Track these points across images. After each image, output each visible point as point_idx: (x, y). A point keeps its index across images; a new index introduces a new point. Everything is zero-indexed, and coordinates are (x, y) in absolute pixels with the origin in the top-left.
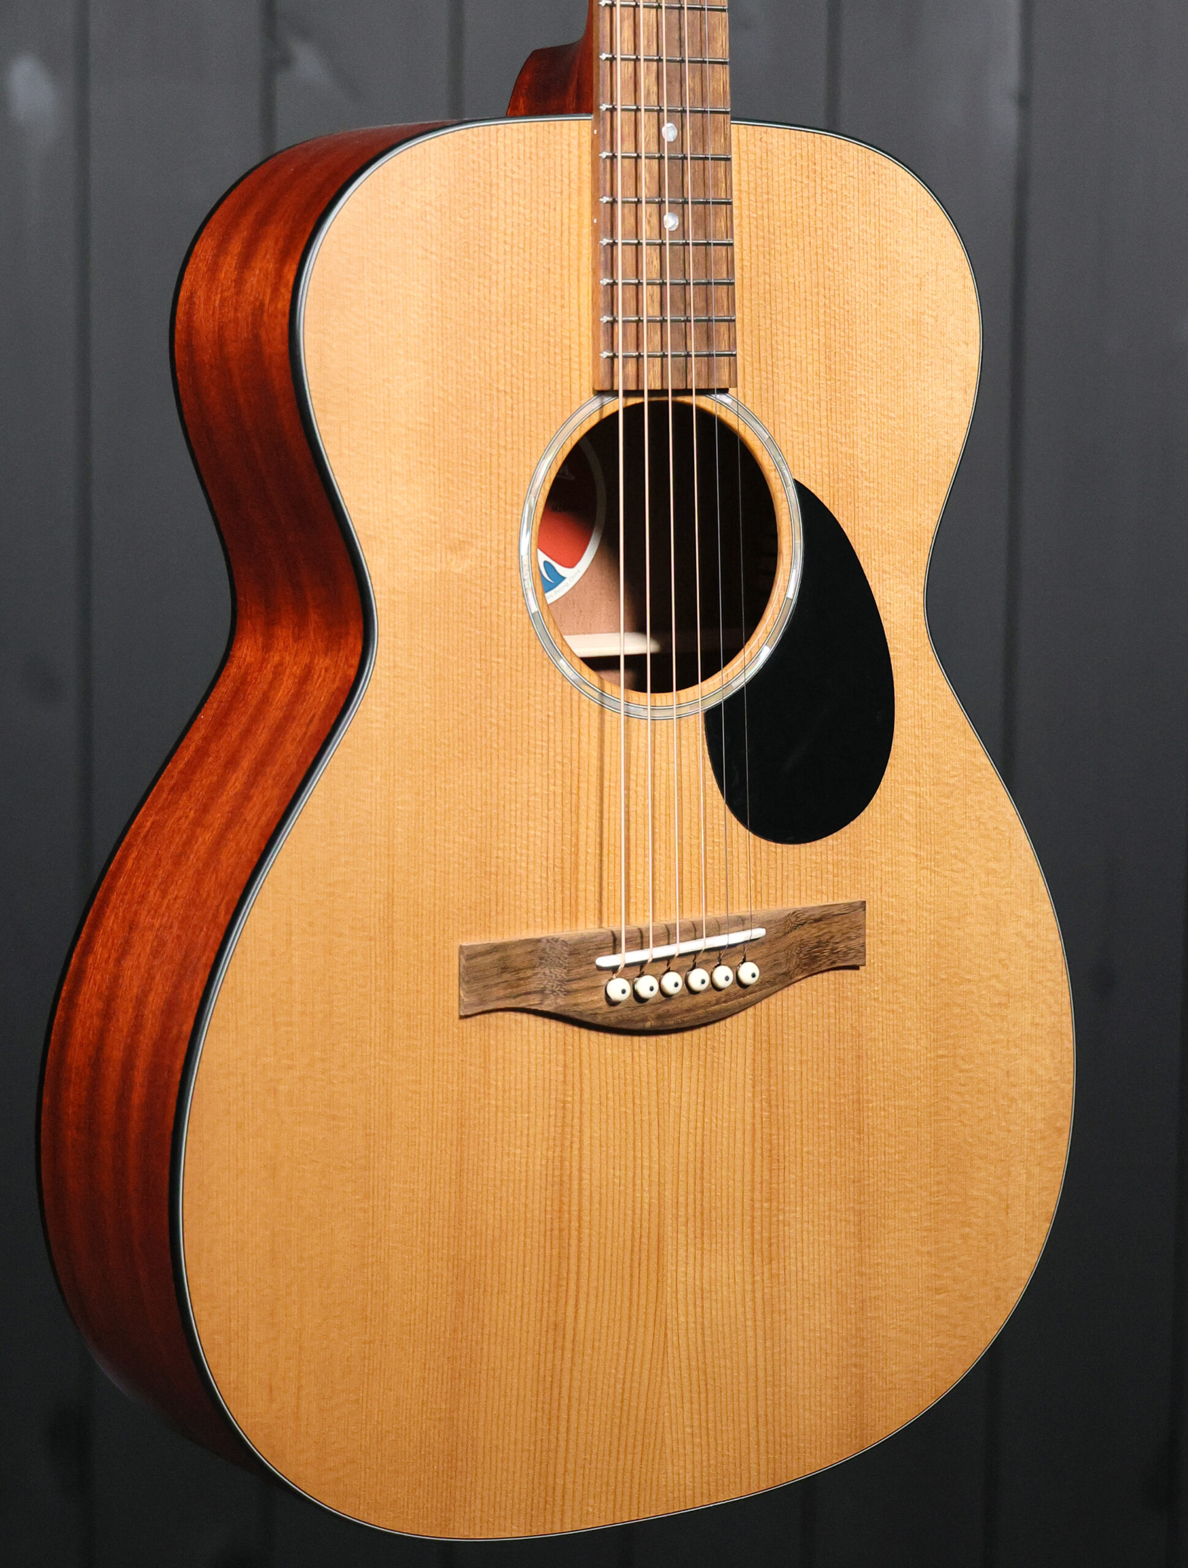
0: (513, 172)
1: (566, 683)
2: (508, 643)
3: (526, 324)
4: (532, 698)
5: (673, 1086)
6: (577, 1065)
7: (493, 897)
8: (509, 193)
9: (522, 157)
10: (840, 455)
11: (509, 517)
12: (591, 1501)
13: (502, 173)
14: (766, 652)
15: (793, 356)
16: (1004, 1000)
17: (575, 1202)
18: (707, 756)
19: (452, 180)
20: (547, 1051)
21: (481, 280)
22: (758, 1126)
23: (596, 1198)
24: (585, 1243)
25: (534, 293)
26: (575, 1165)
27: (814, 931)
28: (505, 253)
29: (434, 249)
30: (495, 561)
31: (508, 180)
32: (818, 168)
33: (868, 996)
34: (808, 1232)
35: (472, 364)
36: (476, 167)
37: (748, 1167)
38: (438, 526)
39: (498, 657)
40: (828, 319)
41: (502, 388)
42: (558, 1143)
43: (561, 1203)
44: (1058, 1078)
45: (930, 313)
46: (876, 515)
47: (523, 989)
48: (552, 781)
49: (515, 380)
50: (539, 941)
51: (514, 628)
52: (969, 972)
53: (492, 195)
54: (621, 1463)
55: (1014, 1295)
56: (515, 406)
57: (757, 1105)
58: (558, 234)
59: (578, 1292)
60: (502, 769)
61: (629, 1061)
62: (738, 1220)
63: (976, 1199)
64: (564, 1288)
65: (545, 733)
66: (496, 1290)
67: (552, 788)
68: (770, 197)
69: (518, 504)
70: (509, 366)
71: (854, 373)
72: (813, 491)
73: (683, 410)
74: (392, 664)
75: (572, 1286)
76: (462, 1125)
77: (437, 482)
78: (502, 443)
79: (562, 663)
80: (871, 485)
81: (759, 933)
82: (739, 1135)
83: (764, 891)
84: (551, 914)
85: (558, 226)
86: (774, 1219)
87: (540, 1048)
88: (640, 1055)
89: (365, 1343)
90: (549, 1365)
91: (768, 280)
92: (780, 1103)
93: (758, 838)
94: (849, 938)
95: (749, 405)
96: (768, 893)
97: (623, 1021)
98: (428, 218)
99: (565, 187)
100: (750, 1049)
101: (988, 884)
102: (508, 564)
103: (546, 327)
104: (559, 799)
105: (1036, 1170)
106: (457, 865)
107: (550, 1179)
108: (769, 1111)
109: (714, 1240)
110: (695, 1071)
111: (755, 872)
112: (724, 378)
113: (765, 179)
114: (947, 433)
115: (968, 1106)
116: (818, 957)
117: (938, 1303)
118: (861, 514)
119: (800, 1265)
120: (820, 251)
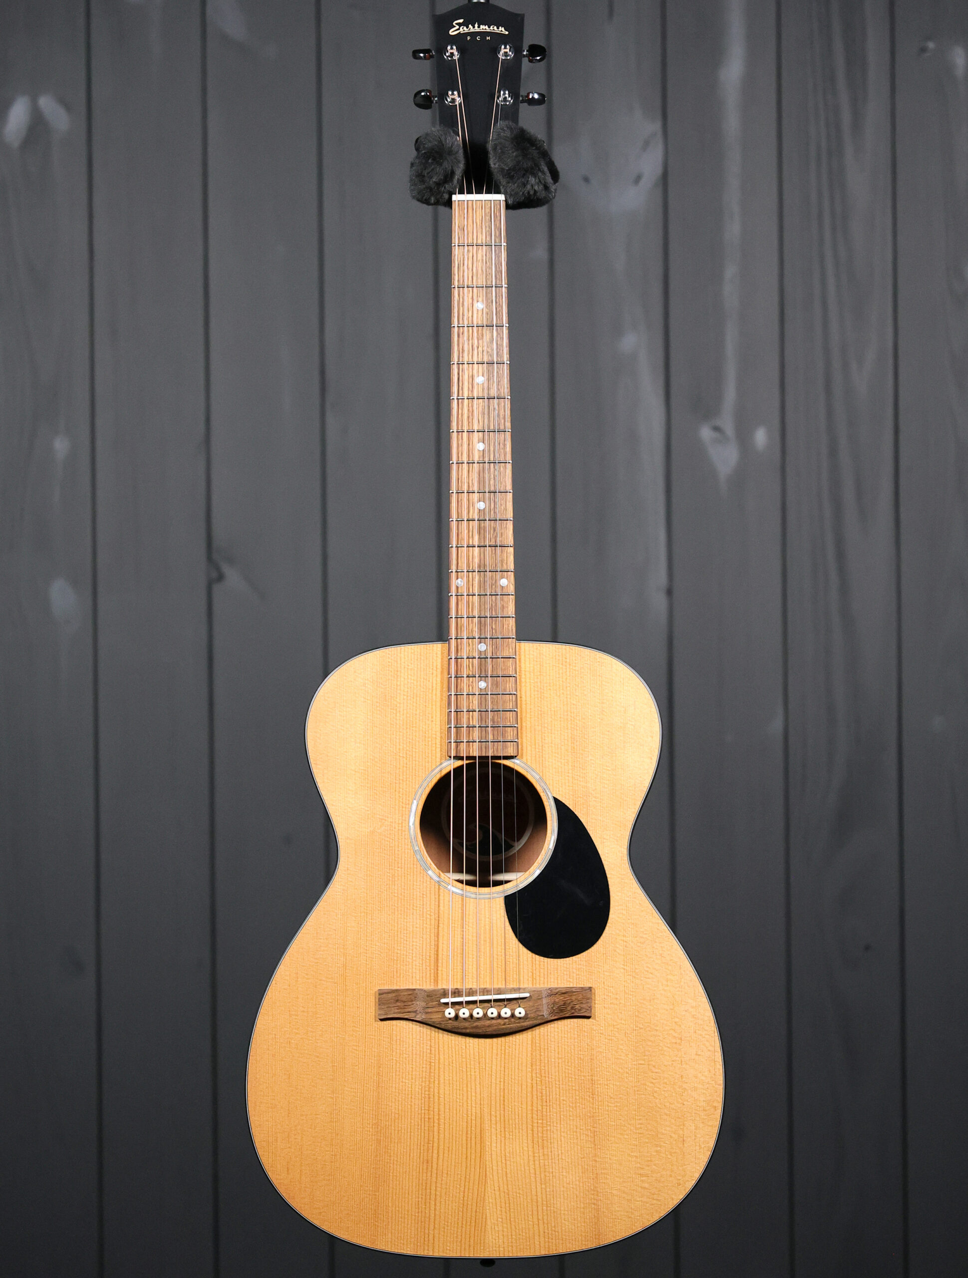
0: (408, 666)
1: (432, 881)
2: (403, 862)
3: (414, 729)
4: (415, 886)
5: (487, 1061)
6: (437, 1046)
7: (395, 970)
8: (406, 674)
9: (413, 659)
10: (579, 786)
11: (404, 809)
12: (449, 1244)
13: (403, 667)
14: (538, 872)
15: (554, 742)
16: (679, 1041)
17: (436, 1107)
18: (506, 916)
19: (379, 670)
20: (422, 1039)
21: (392, 711)
22: (535, 1085)
23: (447, 1107)
24: (442, 1126)
25: (418, 716)
26: (436, 1091)
27: (561, 998)
28: (404, 699)
29: (369, 698)
30: (397, 827)
31: (406, 669)
32: (568, 660)
33: (597, 1031)
34: (564, 1137)
35: (387, 745)
36: (390, 664)
37: (529, 1103)
38: (369, 812)
39: (398, 867)
40: (573, 726)
41: (401, 755)
42: (427, 1080)
43: (429, 1107)
44: (713, 1082)
45: (631, 723)
46: (599, 813)
47: (407, 1010)
48: (425, 922)
49: (408, 752)
50: (414, 990)
51: (406, 856)
52: (657, 1026)
53: (397, 676)
54: (464, 1229)
55: (690, 1185)
56: (408, 763)
57: (534, 1075)
58: (431, 691)
59: (438, 1147)
60: (400, 916)
61: (464, 1047)
62: (524, 1126)
63: (663, 1134)
64: (432, 1145)
65: (421, 902)
66: (396, 1141)
67: (425, 925)
68: (542, 673)
69: (409, 804)
70: (405, 746)
71: (587, 750)
72: (563, 802)
73: (497, 766)
74: (346, 869)
75: (436, 1145)
76: (380, 1067)
77: (369, 794)
78: (401, 778)
79: (430, 872)
80: (597, 800)
81: (527, 995)
82: (524, 1087)
83: (538, 978)
84: (424, 979)
85: (430, 687)
86: (545, 1129)
87: (418, 1037)
88: (469, 1046)
89: (333, 1155)
90: (425, 1178)
91: (540, 709)
92: (547, 1075)
93: (534, 955)
94: (582, 1003)
95: (529, 763)
96: (540, 980)
97: (455, 1028)
98: (366, 685)
99: (435, 672)
100: (530, 1049)
101: (667, 986)
102: (403, 829)
103: (424, 730)
104: (428, 930)
105: (701, 1125)
106: (377, 955)
107: (423, 1095)
108: (541, 1078)
109: (511, 1134)
110: (499, 1056)
111: (532, 970)
112: (510, 752)
113: (539, 666)
114: (640, 777)
115: (658, 1089)
116: (564, 1010)
117: (642, 1181)
118: (591, 813)
119: (560, 1152)
120: (569, 696)
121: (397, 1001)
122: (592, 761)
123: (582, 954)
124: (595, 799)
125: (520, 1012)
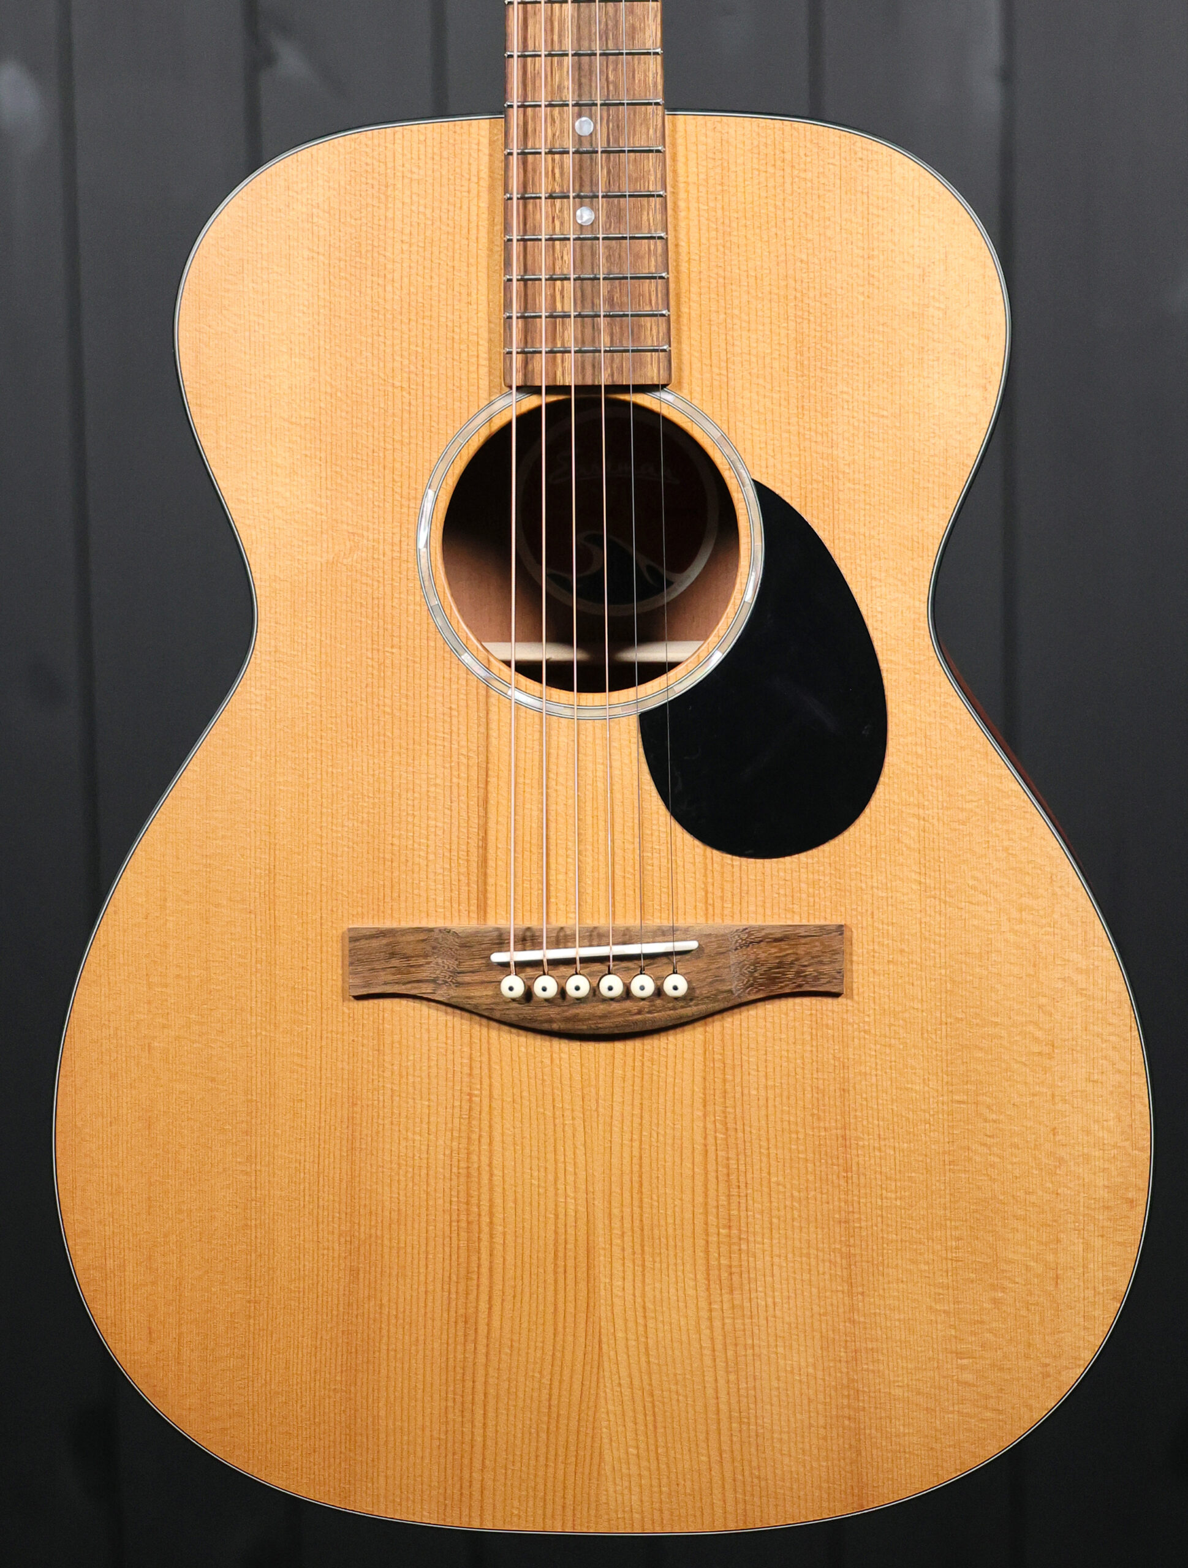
0: (412, 172)
1: (471, 677)
2: (404, 635)
3: (426, 321)
4: (431, 690)
5: (601, 1093)
6: (485, 1059)
7: (388, 884)
8: (408, 193)
9: (422, 157)
10: (815, 455)
11: (405, 510)
12: (516, 1503)
13: (399, 174)
14: (717, 658)
15: (754, 352)
16: (1047, 1049)
17: (485, 1197)
18: (643, 759)
19: (342, 183)
20: (450, 1042)
21: (375, 279)
22: (711, 1149)
23: (510, 1197)
24: (499, 1239)
25: (435, 291)
26: (485, 1160)
27: (773, 950)
28: (402, 252)
29: (321, 250)
30: (389, 553)
31: (406, 181)
32: (788, 156)
33: (855, 1026)
34: (781, 1267)
35: (364, 361)
36: (369, 168)
37: (699, 1189)
38: (324, 517)
39: (392, 647)
40: (799, 313)
41: (398, 384)
42: (464, 1134)
43: (469, 1195)
44: (1127, 1144)
45: (937, 305)
46: (862, 519)
47: (411, 977)
48: (455, 773)
49: (413, 376)
50: (431, 930)
51: (411, 620)
52: (997, 1015)
53: (387, 197)
54: (551, 1470)
55: (1072, 1375)
56: (413, 402)
57: (710, 1126)
58: (465, 231)
59: (491, 1287)
60: (397, 758)
61: (547, 1061)
62: (688, 1243)
63: (1010, 1262)
64: (475, 1282)
65: (447, 726)
66: (394, 1273)
67: (455, 780)
68: (726, 188)
69: (416, 498)
70: (406, 362)
71: (834, 369)
72: (777, 492)
73: (619, 409)
74: (273, 649)
75: (485, 1280)
76: (354, 1104)
77: (323, 474)
78: (397, 437)
79: (466, 658)
80: (857, 487)
81: (692, 945)
82: (687, 1153)
83: (718, 904)
84: (455, 906)
85: (465, 224)
86: (735, 1248)
87: (442, 1038)
88: (560, 1059)
89: (249, 1302)
90: (460, 1357)
91: (721, 272)
92: (739, 1127)
93: (709, 850)
94: (821, 963)
95: (695, 402)
96: (723, 907)
97: (525, 1019)
98: (315, 220)
99: (474, 186)
100: (699, 1066)
101: (1021, 921)
102: (404, 556)
103: (450, 324)
104: (464, 792)
105: (1098, 1242)
106: (346, 849)
107: (455, 1170)
108: (725, 1134)
109: (658, 1259)
110: (629, 1082)
111: (705, 884)
112: (652, 373)
113: (718, 170)
114: (960, 433)
115: (997, 1160)
116: (778, 978)
117: (962, 1368)
118: (842, 517)
119: (770, 1300)
120: (790, 242)
121: (393, 955)
122: (845, 396)
123: (821, 848)
124: (852, 486)
125: (676, 984)
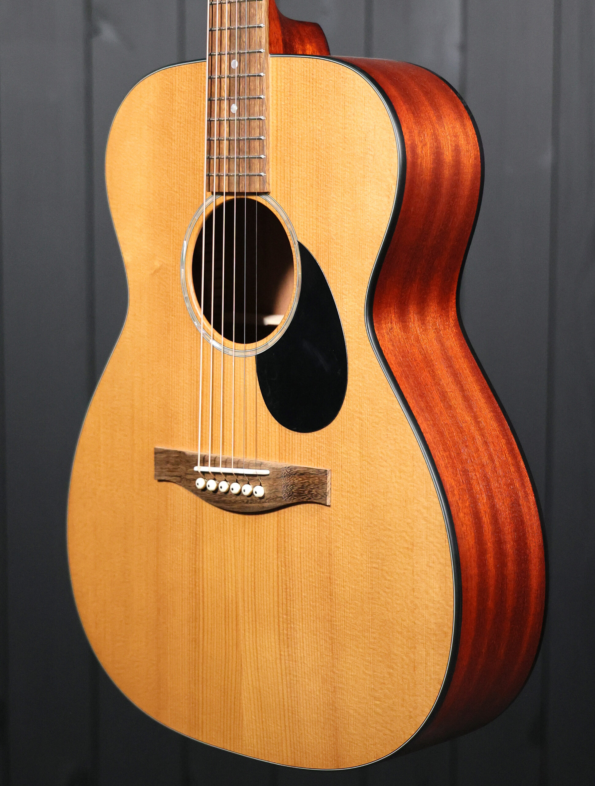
0: (181, 88)
1: (198, 332)
2: (176, 310)
3: (185, 160)
4: (185, 337)
5: (241, 540)
6: (201, 517)
7: (170, 428)
8: (180, 98)
9: (185, 80)
10: (322, 230)
11: (177, 250)
12: (214, 733)
13: (177, 89)
15: (300, 176)
16: (410, 547)
17: (201, 583)
19: (159, 94)
20: (190, 507)
21: (168, 139)
22: (280, 574)
23: (209, 585)
25: (189, 145)
26: (201, 565)
27: (300, 479)
28: (178, 126)
29: (151, 126)
30: (171, 271)
31: (179, 92)
32: (315, 77)
33: (335, 522)
34: (306, 639)
36: (167, 86)
37: (276, 594)
38: (150, 253)
40: (318, 157)
41: (175, 190)
42: (194, 552)
43: (196, 581)
45: (371, 153)
46: (340, 263)
47: (174, 474)
51: (178, 303)
52: (390, 525)
53: (173, 100)
54: (225, 720)
55: (422, 719)
56: (180, 199)
57: (279, 563)
59: (203, 627)
60: (173, 369)
62: (272, 620)
63: (395, 655)
64: (198, 623)
66: (172, 613)
68: (291, 93)
69: (180, 245)
70: (178, 179)
71: (329, 185)
72: (307, 248)
73: (252, 203)
74: (135, 314)
77: (151, 232)
80: (338, 246)
81: (266, 472)
84: (192, 442)
86: (289, 626)
88: (226, 521)
91: (289, 136)
92: (290, 566)
93: (280, 426)
94: (318, 488)
95: (278, 201)
98: (149, 111)
99: (202, 94)
100: (276, 533)
101: (400, 478)
103: (193, 161)
105: (432, 652)
106: (156, 410)
107: (191, 568)
108: (285, 568)
109: (261, 626)
110: (250, 537)
111: (279, 442)
112: (256, 188)
113: (289, 85)
114: (378, 220)
115: (390, 601)
116: (302, 493)
117: (376, 705)
118: (332, 262)
119: (302, 655)
120: (315, 121)
121: (168, 462)
122: (334, 200)
123: (322, 430)
124: (336, 246)
125: (260, 491)
